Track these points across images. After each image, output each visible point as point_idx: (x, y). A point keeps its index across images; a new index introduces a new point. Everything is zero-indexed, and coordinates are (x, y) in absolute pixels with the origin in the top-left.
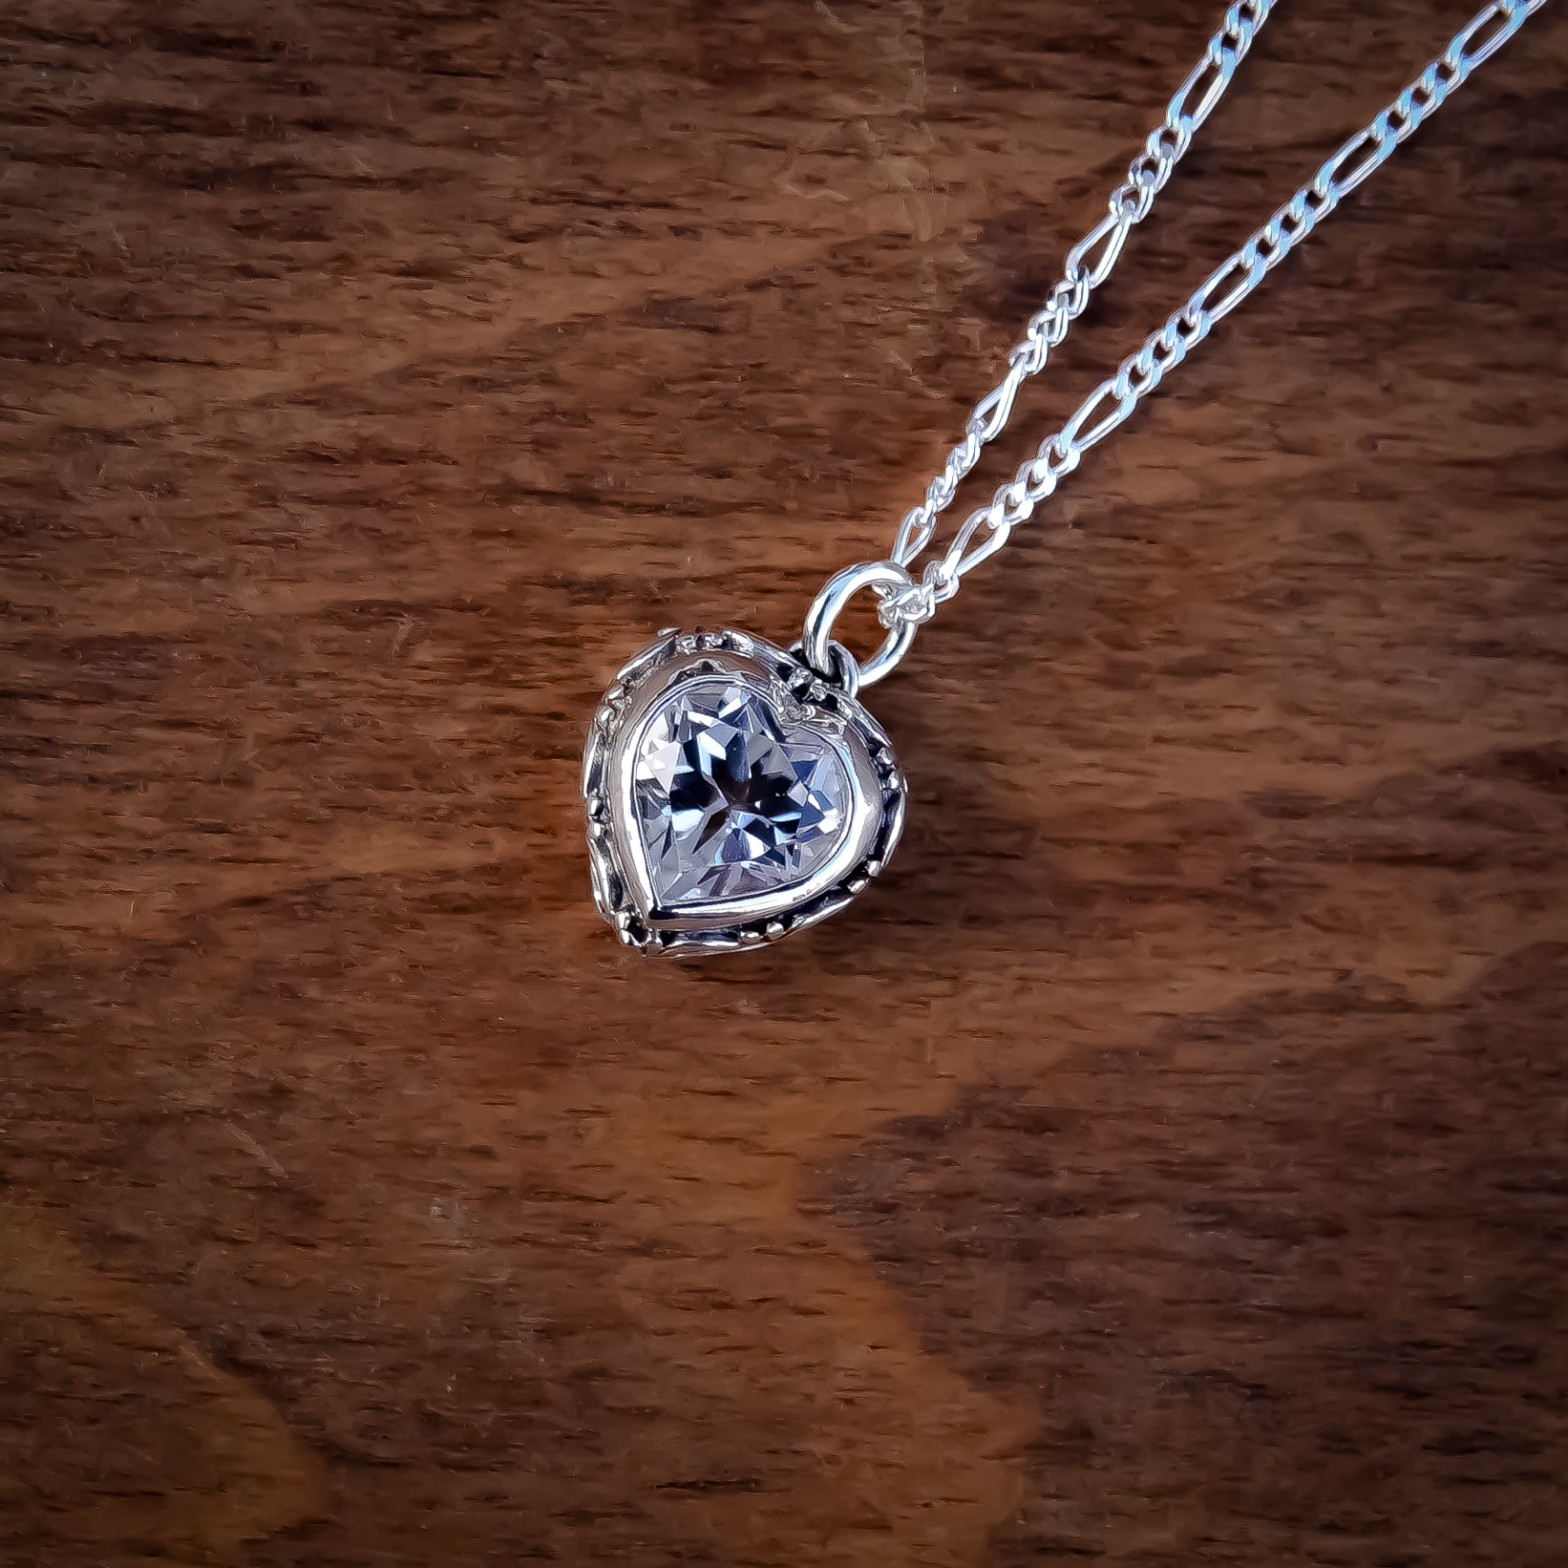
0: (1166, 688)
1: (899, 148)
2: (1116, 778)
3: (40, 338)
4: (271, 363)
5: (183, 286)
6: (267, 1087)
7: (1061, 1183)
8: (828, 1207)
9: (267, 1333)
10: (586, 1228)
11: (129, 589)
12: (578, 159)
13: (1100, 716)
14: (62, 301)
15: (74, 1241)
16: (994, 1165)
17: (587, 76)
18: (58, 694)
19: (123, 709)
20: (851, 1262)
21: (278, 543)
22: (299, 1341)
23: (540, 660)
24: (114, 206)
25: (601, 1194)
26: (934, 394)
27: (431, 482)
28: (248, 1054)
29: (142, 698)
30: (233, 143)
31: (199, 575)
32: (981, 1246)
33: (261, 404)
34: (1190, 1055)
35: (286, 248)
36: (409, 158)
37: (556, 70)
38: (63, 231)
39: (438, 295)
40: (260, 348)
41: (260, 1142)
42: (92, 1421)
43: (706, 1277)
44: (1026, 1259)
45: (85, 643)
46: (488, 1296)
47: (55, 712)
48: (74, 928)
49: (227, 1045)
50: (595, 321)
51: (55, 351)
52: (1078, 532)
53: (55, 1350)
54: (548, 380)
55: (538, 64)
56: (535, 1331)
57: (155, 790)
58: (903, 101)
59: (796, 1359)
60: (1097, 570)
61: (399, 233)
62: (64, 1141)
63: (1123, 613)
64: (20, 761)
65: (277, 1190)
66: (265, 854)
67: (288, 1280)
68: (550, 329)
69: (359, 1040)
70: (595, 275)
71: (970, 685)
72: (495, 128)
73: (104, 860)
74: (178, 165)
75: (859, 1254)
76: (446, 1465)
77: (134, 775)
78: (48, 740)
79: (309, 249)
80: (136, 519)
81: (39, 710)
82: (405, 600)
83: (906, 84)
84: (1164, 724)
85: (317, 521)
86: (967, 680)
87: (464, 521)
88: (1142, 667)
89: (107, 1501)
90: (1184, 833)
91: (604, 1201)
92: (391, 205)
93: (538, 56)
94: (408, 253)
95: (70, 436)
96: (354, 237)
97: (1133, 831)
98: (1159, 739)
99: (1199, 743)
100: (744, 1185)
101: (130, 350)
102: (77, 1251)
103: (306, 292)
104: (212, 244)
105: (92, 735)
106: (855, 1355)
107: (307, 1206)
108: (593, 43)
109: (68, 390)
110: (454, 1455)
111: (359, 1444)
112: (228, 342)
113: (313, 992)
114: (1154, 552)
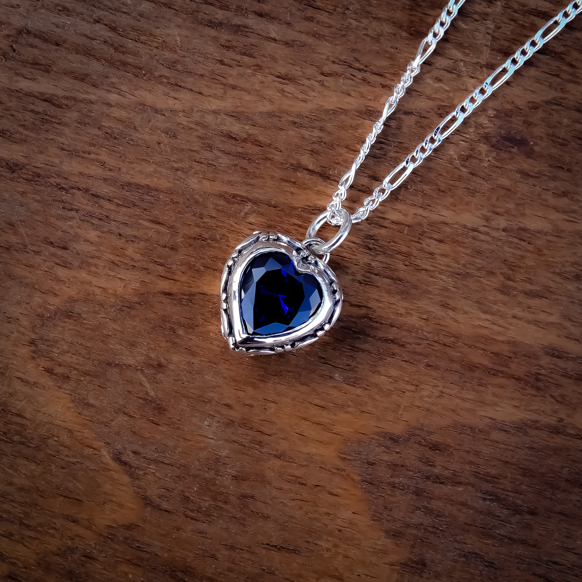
0: (521, 298)
1: (473, 75)
2: (495, 327)
3: (140, 69)
4: (222, 98)
5: (197, 62)
6: (157, 363)
7: (437, 471)
8: (350, 458)
9: (134, 452)
10: (260, 443)
11: (150, 169)
12: (353, 50)
13: (495, 303)
14: (152, 57)
15: (73, 401)
16: (415, 458)
17: (365, 21)
18: (115, 201)
19: (138, 212)
20: (354, 480)
21: (209, 165)
22: (144, 458)
23: (294, 232)
24: (179, 26)
25: (268, 431)
26: (464, 169)
27: (271, 156)
28: (152, 349)
29: (145, 210)
30: (228, 14)
31: (177, 170)
32: (402, 486)
33: (215, 112)
34: (497, 436)
35: (238, 57)
36: (291, 35)
37: (354, 16)
38: (158, 32)
39: (290, 88)
40: (220, 92)
41: (149, 382)
42: (63, 468)
43: (299, 472)
44: (418, 495)
45: (130, 184)
46: (218, 460)
47: (113, 207)
48: (100, 287)
49: (145, 344)
50: (345, 111)
51: (145, 75)
52: (504, 234)
53: (56, 439)
54: (322, 129)
55: (347, 12)
56: (232, 476)
57: (142, 244)
58: (478, 58)
59: (325, 510)
60: (506, 249)
61: (281, 62)
62: (77, 364)
63: (513, 267)
64: (95, 221)
65: (150, 401)
66: (176, 278)
67: (147, 435)
68: (327, 111)
69: (194, 354)
70: (349, 95)
71: (450, 280)
72: (326, 32)
73: (117, 265)
74: (206, 17)
75: (358, 478)
76: (187, 516)
77: (135, 237)
78: (107, 217)
79: (246, 59)
80: (159, 143)
81: (107, 205)
82: (250, 197)
83: (482, 52)
84: (517, 311)
85: (225, 161)
86: (448, 277)
87: (279, 174)
88: (515, 289)
89: (61, 498)
90: (515, 353)
91: (269, 435)
92: (281, 51)
93: (348, 9)
94: (283, 71)
95: (142, 106)
96: (264, 59)
97: (496, 348)
98: (514, 317)
99: (529, 322)
100: (321, 442)
101: (172, 81)
102: (72, 405)
103: (242, 75)
104: (211, 49)
105: (125, 219)
106: (347, 514)
107: (160, 409)
108: (369, 9)
109: (146, 90)
110: (190, 514)
111: (158, 501)
112: (209, 87)
113: (181, 332)
114: (530, 248)
